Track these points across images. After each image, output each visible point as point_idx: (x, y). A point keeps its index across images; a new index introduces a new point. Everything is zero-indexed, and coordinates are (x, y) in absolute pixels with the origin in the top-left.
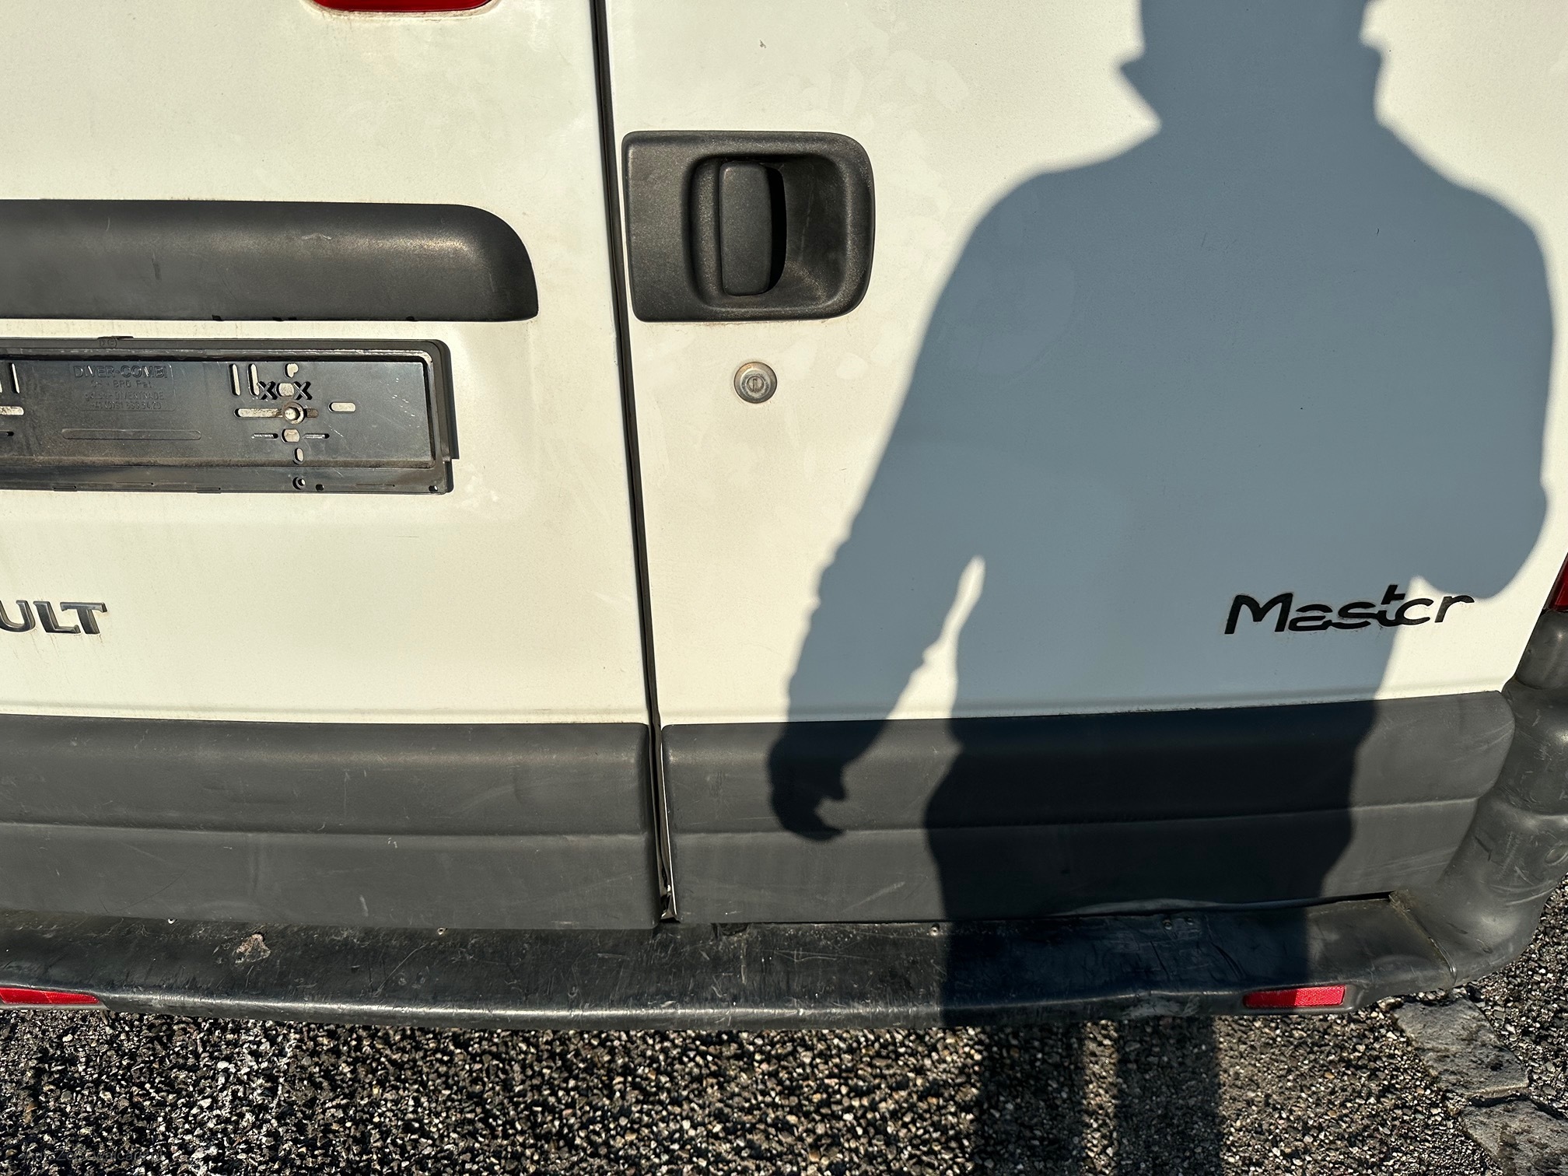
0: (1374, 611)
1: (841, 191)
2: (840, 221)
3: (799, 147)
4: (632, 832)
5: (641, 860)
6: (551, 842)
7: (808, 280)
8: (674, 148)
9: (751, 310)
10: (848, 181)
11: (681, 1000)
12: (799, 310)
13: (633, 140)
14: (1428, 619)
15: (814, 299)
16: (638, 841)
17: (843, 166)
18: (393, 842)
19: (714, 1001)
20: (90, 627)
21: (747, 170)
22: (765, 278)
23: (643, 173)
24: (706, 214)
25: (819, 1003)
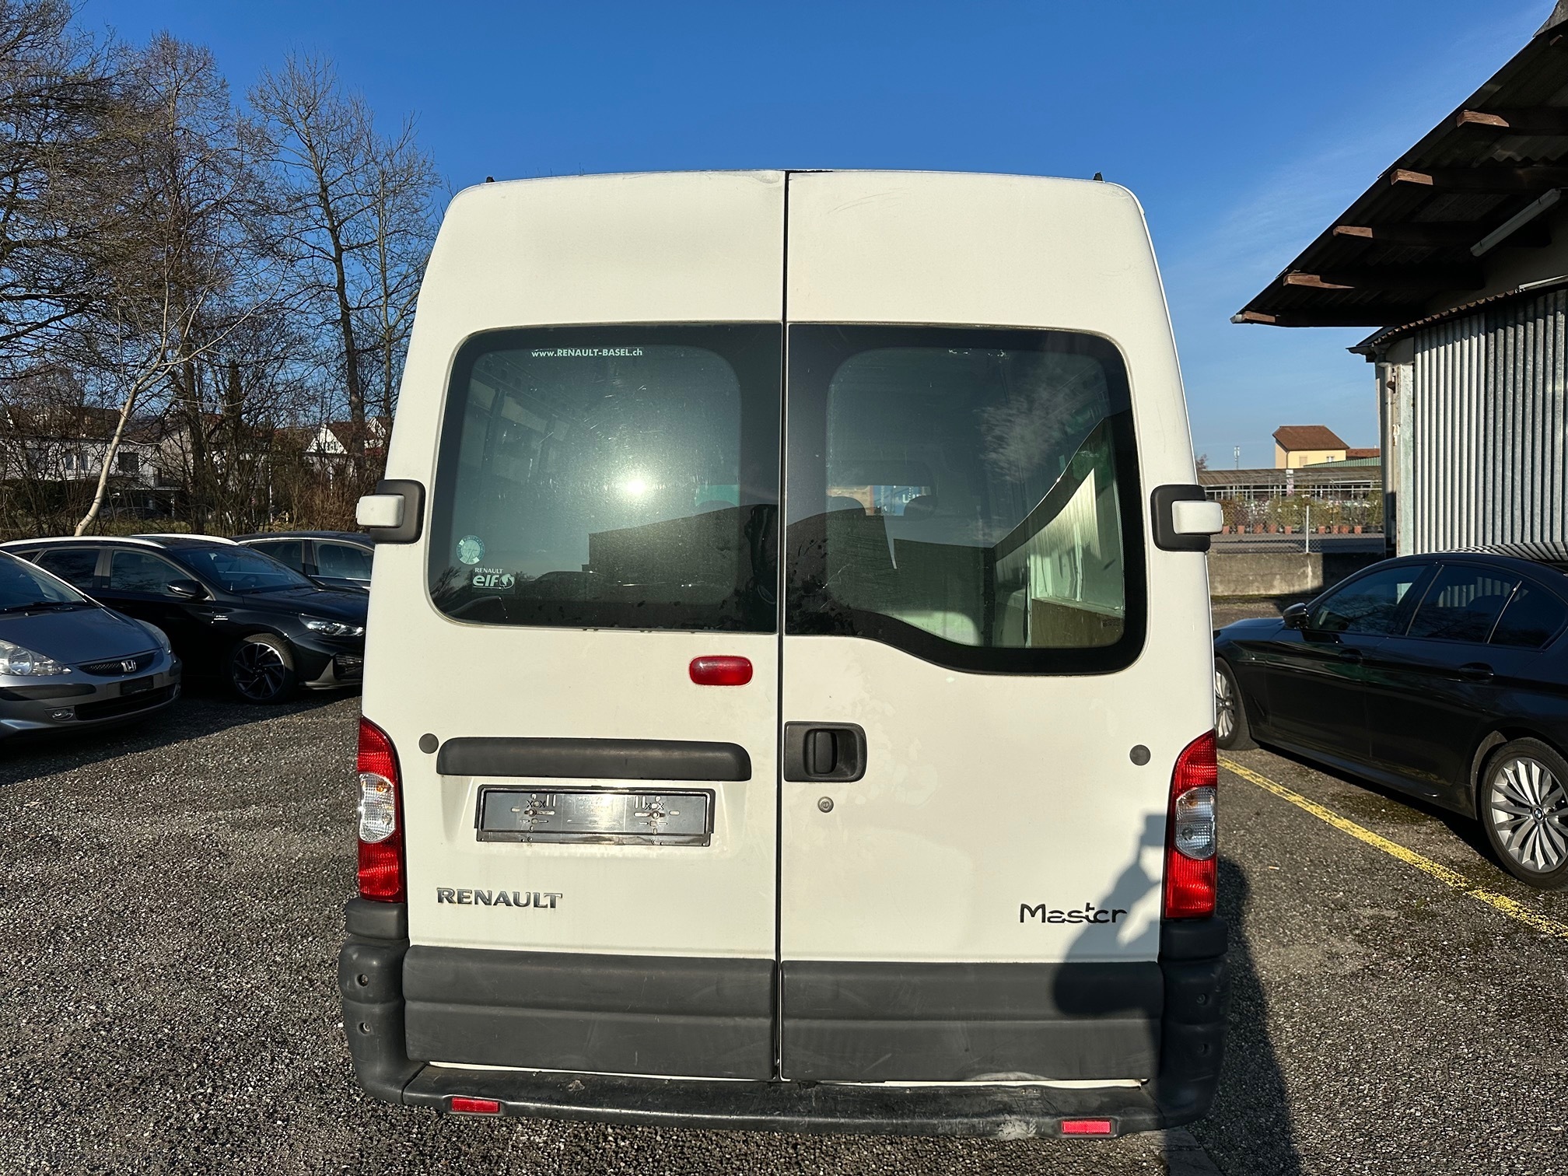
0: (1084, 915)
1: (855, 741)
2: (856, 751)
3: (842, 727)
4: (765, 1016)
5: (768, 1033)
6: (729, 1022)
7: (845, 770)
8: (801, 727)
9: (827, 779)
10: (858, 738)
11: (784, 1113)
12: (841, 779)
13: (788, 724)
14: (1108, 921)
15: (847, 775)
16: (767, 1022)
17: (855, 733)
18: (657, 1019)
19: (800, 1114)
20: (553, 906)
21: (824, 733)
22: (830, 768)
23: (791, 735)
24: (811, 747)
25: (850, 1116)
